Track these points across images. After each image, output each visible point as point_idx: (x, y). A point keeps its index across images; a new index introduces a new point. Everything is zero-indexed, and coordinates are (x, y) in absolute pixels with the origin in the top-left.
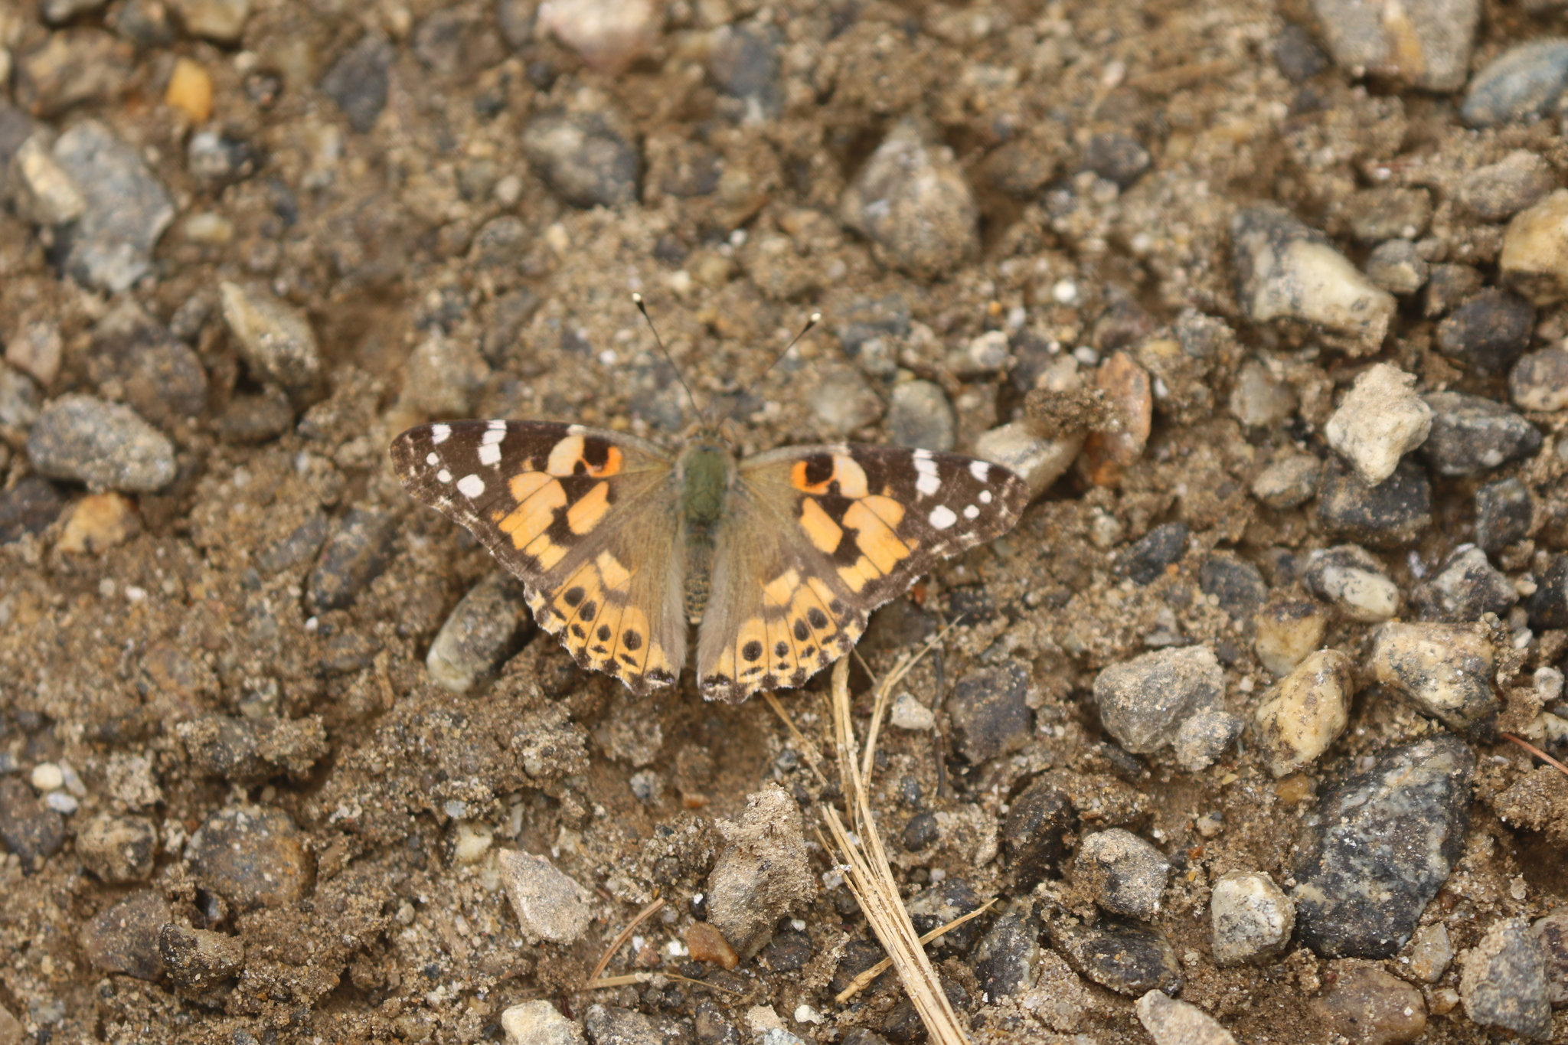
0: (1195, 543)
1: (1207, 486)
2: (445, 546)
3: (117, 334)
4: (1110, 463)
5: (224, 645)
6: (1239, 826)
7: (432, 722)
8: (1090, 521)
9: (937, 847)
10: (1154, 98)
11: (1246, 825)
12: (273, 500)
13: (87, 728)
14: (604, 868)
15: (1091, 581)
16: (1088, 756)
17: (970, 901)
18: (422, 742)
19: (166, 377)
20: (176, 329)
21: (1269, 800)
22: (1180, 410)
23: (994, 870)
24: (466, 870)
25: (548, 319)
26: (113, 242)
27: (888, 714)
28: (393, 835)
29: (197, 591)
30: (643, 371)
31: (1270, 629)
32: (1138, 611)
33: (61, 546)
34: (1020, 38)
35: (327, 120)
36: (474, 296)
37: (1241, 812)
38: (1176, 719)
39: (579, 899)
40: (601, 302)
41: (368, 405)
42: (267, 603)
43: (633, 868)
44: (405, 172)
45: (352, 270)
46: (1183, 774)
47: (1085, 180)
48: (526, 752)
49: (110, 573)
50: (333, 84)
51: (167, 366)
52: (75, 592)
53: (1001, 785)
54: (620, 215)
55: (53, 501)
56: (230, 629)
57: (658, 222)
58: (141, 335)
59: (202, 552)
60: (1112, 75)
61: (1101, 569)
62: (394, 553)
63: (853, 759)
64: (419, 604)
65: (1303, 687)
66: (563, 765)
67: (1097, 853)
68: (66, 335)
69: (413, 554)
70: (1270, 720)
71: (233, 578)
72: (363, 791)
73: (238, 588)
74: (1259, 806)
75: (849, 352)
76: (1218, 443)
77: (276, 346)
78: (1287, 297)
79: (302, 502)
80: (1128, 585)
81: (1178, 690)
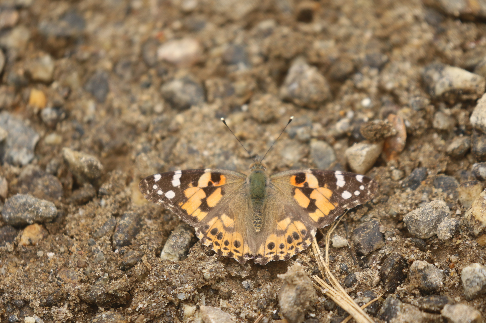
0: (430, 173)
1: (430, 156)
2: (159, 221)
3: (27, 176)
4: (394, 152)
5: (86, 265)
6: (466, 257)
7: (167, 270)
8: (390, 172)
9: (358, 284)
10: (385, 39)
11: (468, 255)
12: (95, 215)
13: (41, 301)
14: (239, 310)
15: (395, 193)
16: (406, 242)
17: (373, 296)
18: (165, 277)
19: (47, 187)
20: (48, 170)
21: (474, 245)
22: (416, 130)
23: (380, 287)
24: (189, 319)
25: (182, 145)
26: (20, 147)
27: (331, 243)
28: (160, 312)
29: (73, 249)
30: (219, 155)
31: (463, 191)
32: (414, 198)
33: (20, 244)
34: (333, 29)
35: (88, 99)
36: (154, 142)
37: (465, 252)
38: (435, 224)
39: (232, 320)
40: (200, 136)
41: (123, 182)
42: (99, 248)
43: (249, 306)
44: (120, 111)
45: (108, 144)
46: (442, 243)
47: (365, 70)
48: (204, 271)
49: (39, 249)
50: (89, 86)
51: (47, 183)
52: (28, 259)
53: (376, 261)
54: (201, 107)
55: (15, 231)
56: (87, 258)
57: (215, 107)
58: (36, 175)
59: (72, 237)
60: (368, 35)
61: (397, 188)
62: (141, 226)
63: (321, 258)
64: (154, 240)
65: (480, 201)
66: (217, 275)
67: (416, 267)
68: (9, 180)
69: (148, 226)
70: (470, 216)
71: (85, 243)
72: (146, 298)
73: (87, 245)
74: (471, 248)
75: (293, 136)
76: (431, 142)
77: (87, 161)
78: (447, 83)
79: (105, 214)
80: (409, 190)
81: (435, 214)
